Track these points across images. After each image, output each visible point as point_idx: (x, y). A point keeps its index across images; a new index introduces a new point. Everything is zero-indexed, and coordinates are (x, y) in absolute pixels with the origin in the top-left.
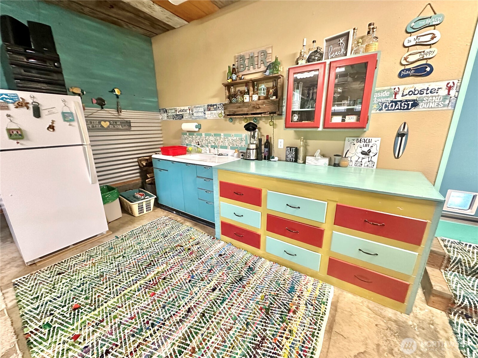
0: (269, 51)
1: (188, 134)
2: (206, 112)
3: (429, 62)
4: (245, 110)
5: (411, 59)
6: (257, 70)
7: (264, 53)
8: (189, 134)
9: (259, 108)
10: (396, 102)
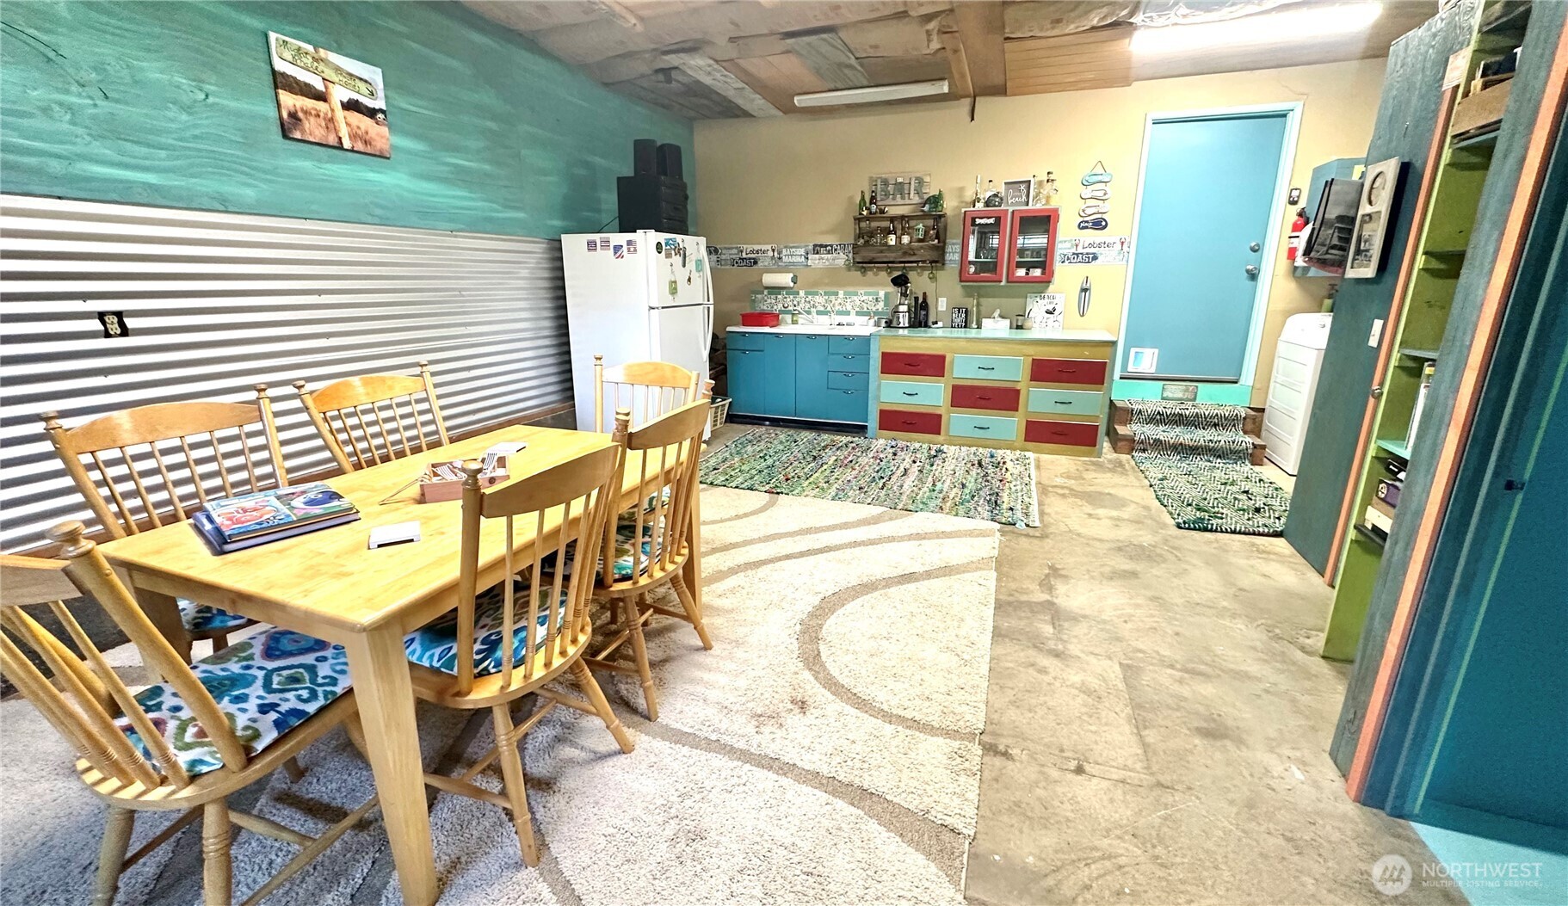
0: (927, 179)
1: (766, 292)
2: (810, 256)
3: (1104, 216)
4: (891, 256)
5: (1089, 211)
6: (907, 201)
7: (920, 181)
8: (769, 294)
9: (914, 254)
10: (1077, 254)
